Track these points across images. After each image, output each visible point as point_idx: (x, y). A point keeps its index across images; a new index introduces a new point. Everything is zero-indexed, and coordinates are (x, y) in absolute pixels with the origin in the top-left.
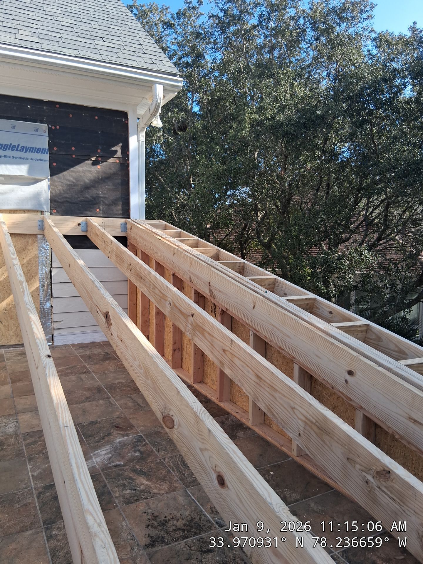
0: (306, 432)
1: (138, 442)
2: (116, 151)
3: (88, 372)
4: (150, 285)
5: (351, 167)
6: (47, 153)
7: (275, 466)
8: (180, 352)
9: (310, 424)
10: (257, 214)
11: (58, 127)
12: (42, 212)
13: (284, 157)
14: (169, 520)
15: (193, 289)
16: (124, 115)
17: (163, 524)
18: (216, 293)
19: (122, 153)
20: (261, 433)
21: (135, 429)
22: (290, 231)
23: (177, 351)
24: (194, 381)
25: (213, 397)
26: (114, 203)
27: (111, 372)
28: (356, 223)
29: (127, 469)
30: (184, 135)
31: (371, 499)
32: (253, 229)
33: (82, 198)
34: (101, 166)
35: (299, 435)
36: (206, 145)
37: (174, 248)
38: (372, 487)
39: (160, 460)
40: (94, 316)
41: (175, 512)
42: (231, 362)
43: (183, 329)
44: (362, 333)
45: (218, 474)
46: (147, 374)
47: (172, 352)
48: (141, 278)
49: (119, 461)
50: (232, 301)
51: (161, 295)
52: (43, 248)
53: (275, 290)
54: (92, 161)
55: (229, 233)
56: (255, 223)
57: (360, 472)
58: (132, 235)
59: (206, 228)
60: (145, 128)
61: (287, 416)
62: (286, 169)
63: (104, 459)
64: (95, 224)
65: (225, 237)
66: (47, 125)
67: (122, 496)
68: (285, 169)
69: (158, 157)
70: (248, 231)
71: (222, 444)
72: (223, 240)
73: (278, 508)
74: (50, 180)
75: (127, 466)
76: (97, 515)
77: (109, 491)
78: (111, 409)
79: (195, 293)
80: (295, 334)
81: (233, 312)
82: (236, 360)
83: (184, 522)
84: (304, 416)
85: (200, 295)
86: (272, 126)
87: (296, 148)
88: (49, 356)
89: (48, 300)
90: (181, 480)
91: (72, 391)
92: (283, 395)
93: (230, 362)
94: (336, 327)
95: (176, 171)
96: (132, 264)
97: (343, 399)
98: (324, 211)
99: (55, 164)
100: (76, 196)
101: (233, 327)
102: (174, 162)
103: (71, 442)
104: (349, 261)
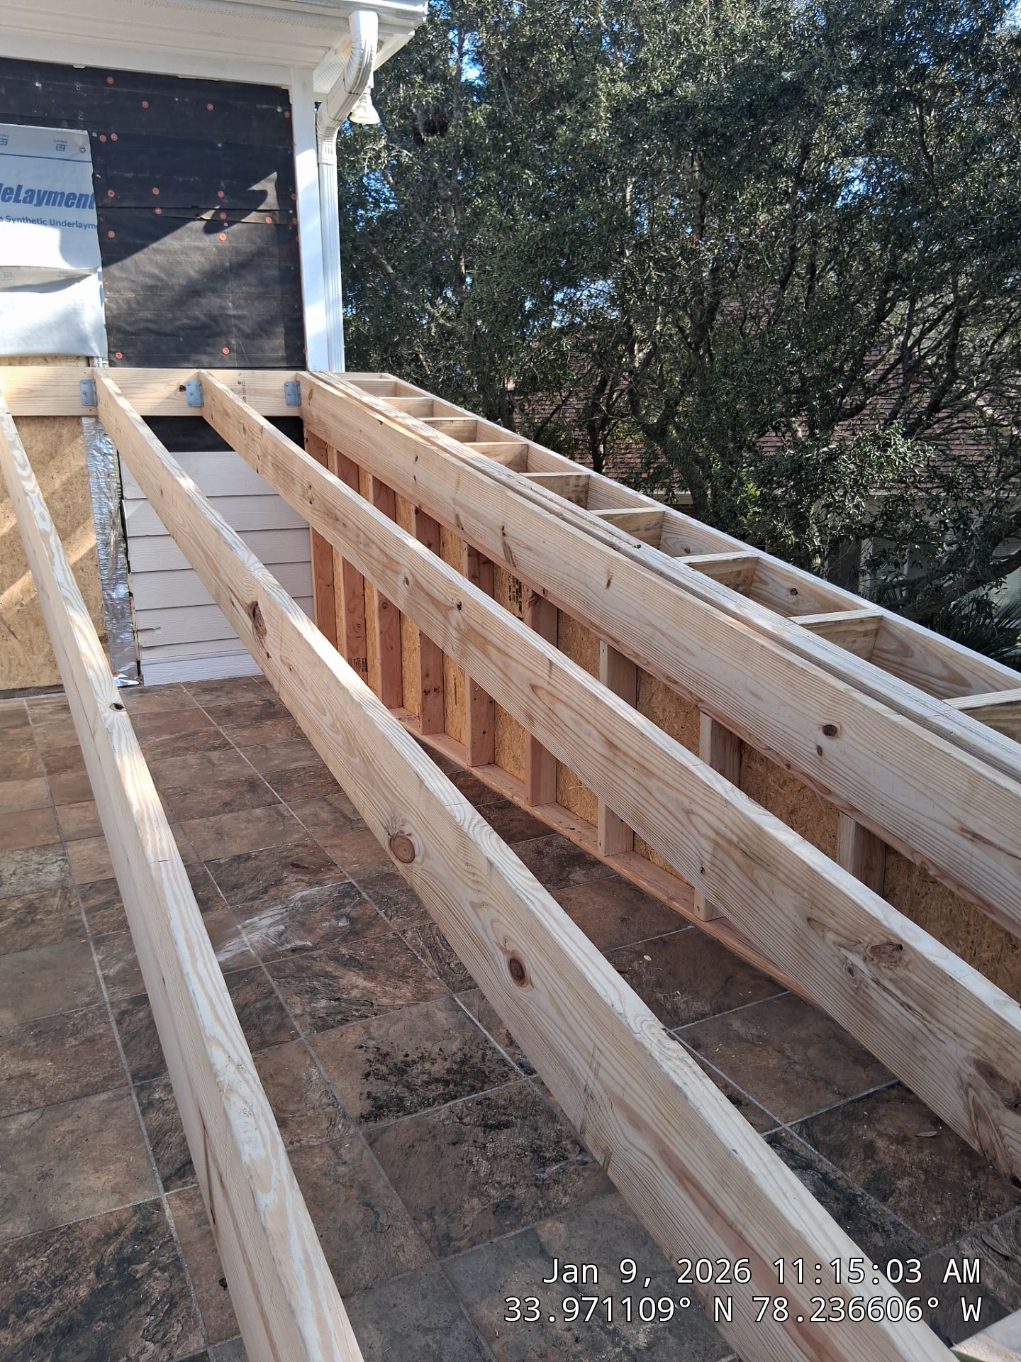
0: (718, 863)
1: (344, 897)
2: (264, 194)
3: (225, 745)
4: (358, 536)
5: (871, 220)
6: (91, 207)
7: (654, 943)
8: (440, 696)
9: (726, 846)
10: (633, 351)
11: (114, 137)
12: (89, 360)
13: (698, 196)
14: (414, 1062)
15: (465, 546)
16: (280, 96)
17: (401, 1070)
18: (519, 553)
19: (279, 197)
20: (626, 873)
21: (337, 870)
22: (713, 393)
23: (432, 694)
24: (473, 762)
25: (518, 796)
26: (264, 329)
27: (278, 745)
28: (879, 367)
29: (320, 956)
30: (441, 143)
31: (859, 1006)
32: (623, 391)
33: (185, 321)
34: (228, 233)
35: (702, 870)
36: (497, 169)
37: (416, 442)
38: (861, 982)
39: (394, 934)
40: (225, 615)
41: (429, 1045)
42: (550, 713)
43: (438, 641)
44: (865, 639)
45: (511, 956)
46: (350, 744)
47: (420, 697)
48: (337, 520)
49: (302, 939)
50: (555, 572)
51: (385, 560)
52: (99, 450)
53: (662, 541)
54: (203, 223)
55: (563, 402)
56: (626, 374)
57: (835, 949)
58: (314, 413)
59: (504, 390)
60: (334, 129)
61: (675, 831)
62: (703, 228)
63: (267, 935)
64: (221, 386)
65: (552, 415)
66: (86, 132)
67: (310, 1014)
68: (701, 230)
69: (377, 206)
70: (610, 395)
71: (518, 892)
72: (548, 420)
73: (638, 1025)
74: (105, 277)
75: (320, 949)
76: (235, 1047)
77: (281, 1004)
78: (281, 828)
79: (469, 555)
80: (703, 645)
81: (558, 596)
82: (560, 709)
83: (448, 1065)
84: (712, 828)
85: (482, 560)
86: (667, 115)
87: (730, 172)
88: (118, 707)
89: (121, 578)
90: (441, 977)
91: (191, 790)
92: (668, 784)
93: (547, 714)
94: (802, 625)
95: (425, 243)
96: (313, 486)
97: (813, 791)
98: (798, 337)
99: (111, 234)
100: (170, 316)
101: (561, 634)
102: (419, 219)
103: (174, 893)
104: (855, 464)
